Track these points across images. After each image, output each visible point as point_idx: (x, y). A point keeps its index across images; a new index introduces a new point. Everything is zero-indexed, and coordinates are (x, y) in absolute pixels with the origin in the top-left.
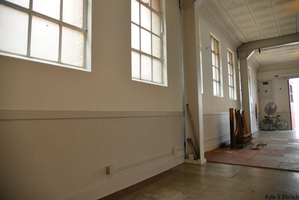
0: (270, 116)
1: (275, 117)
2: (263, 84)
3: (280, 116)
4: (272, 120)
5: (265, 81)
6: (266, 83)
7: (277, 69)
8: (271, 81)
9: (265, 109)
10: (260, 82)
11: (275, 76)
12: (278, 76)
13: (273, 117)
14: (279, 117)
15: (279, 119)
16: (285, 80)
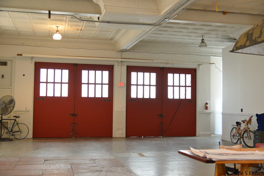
0: (5, 117)
1: (11, 119)
3: (19, 117)
4: (8, 122)
5: (3, 59)
6: (3, 64)
7: (23, 45)
8: (12, 61)
11: (18, 55)
12: (21, 55)
13: (9, 119)
14: (17, 119)
15: (18, 122)
16: (32, 63)
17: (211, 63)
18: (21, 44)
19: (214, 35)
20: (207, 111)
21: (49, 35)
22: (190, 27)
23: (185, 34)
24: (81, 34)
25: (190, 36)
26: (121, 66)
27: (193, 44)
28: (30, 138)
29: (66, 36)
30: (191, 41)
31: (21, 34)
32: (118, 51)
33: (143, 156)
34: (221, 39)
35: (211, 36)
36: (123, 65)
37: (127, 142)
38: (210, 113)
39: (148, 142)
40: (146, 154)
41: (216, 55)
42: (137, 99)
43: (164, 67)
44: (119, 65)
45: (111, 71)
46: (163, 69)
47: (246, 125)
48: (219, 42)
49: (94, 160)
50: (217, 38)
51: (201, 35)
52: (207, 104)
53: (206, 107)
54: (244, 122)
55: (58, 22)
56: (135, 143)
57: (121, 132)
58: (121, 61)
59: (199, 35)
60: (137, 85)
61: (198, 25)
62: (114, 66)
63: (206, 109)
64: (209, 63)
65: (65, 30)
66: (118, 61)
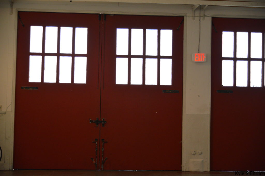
26: (198, 18)
36: (204, 16)
42: (235, 89)
44: (194, 16)
45: (178, 30)
57: (202, 160)
58: (200, 8)
60: (235, 59)
62: (185, 18)
66: (192, 6)
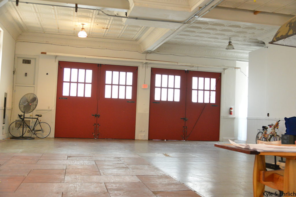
0: (27, 115)
1: (33, 117)
2: (23, 63)
3: (41, 116)
4: (30, 121)
5: (27, 57)
6: (27, 62)
7: (47, 43)
8: (35, 59)
9: (19, 104)
10: (18, 58)
11: (42, 53)
12: (45, 53)
13: (31, 117)
14: (39, 118)
15: (40, 121)
16: (55, 62)
17: (237, 68)
18: (45, 43)
19: (242, 38)
20: (231, 116)
21: (74, 34)
22: (218, 28)
23: (212, 36)
24: (106, 33)
25: (217, 38)
26: (145, 68)
27: (219, 47)
28: (52, 138)
29: (91, 35)
30: (217, 44)
31: (45, 32)
32: (143, 52)
33: (168, 156)
34: (249, 42)
35: (238, 39)
36: (148, 67)
37: (150, 144)
38: (234, 118)
39: (172, 144)
40: (171, 155)
41: (241, 59)
42: (160, 102)
43: (189, 70)
44: (143, 67)
45: (135, 73)
46: (188, 73)
47: (273, 129)
48: (245, 46)
49: (118, 158)
50: (245, 41)
51: (228, 38)
52: (231, 109)
53: (230, 111)
54: (270, 126)
55: (84, 19)
56: (158, 145)
57: (144, 134)
58: (146, 63)
59: (226, 38)
60: (161, 88)
61: (226, 26)
62: (138, 67)
63: (230, 114)
64: (235, 68)
65: (90, 28)
66: (142, 62)
